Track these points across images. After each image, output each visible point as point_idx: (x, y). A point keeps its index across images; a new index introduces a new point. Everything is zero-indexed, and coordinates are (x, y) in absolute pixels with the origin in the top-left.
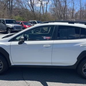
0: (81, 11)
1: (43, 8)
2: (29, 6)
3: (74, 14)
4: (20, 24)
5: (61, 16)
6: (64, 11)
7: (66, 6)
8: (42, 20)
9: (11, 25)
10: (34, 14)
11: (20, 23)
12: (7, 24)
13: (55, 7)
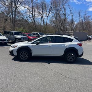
0: (80, 23)
1: (43, 21)
2: (30, 18)
3: (74, 25)
4: (25, 36)
5: (61, 28)
6: (64, 24)
7: (65, 19)
8: (43, 32)
9: (19, 37)
10: (36, 27)
11: (25, 34)
12: (15, 36)
13: (55, 19)
